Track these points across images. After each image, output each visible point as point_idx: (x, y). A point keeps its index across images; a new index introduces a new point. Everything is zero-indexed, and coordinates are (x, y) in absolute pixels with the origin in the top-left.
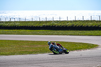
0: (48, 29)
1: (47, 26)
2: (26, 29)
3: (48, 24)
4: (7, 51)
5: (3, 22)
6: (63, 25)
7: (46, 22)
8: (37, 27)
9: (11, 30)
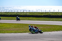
0: (47, 17)
1: (46, 15)
2: (33, 17)
3: (47, 14)
4: (21, 30)
5: (19, 13)
6: (56, 15)
7: (46, 13)
8: (40, 16)
9: (24, 18)
